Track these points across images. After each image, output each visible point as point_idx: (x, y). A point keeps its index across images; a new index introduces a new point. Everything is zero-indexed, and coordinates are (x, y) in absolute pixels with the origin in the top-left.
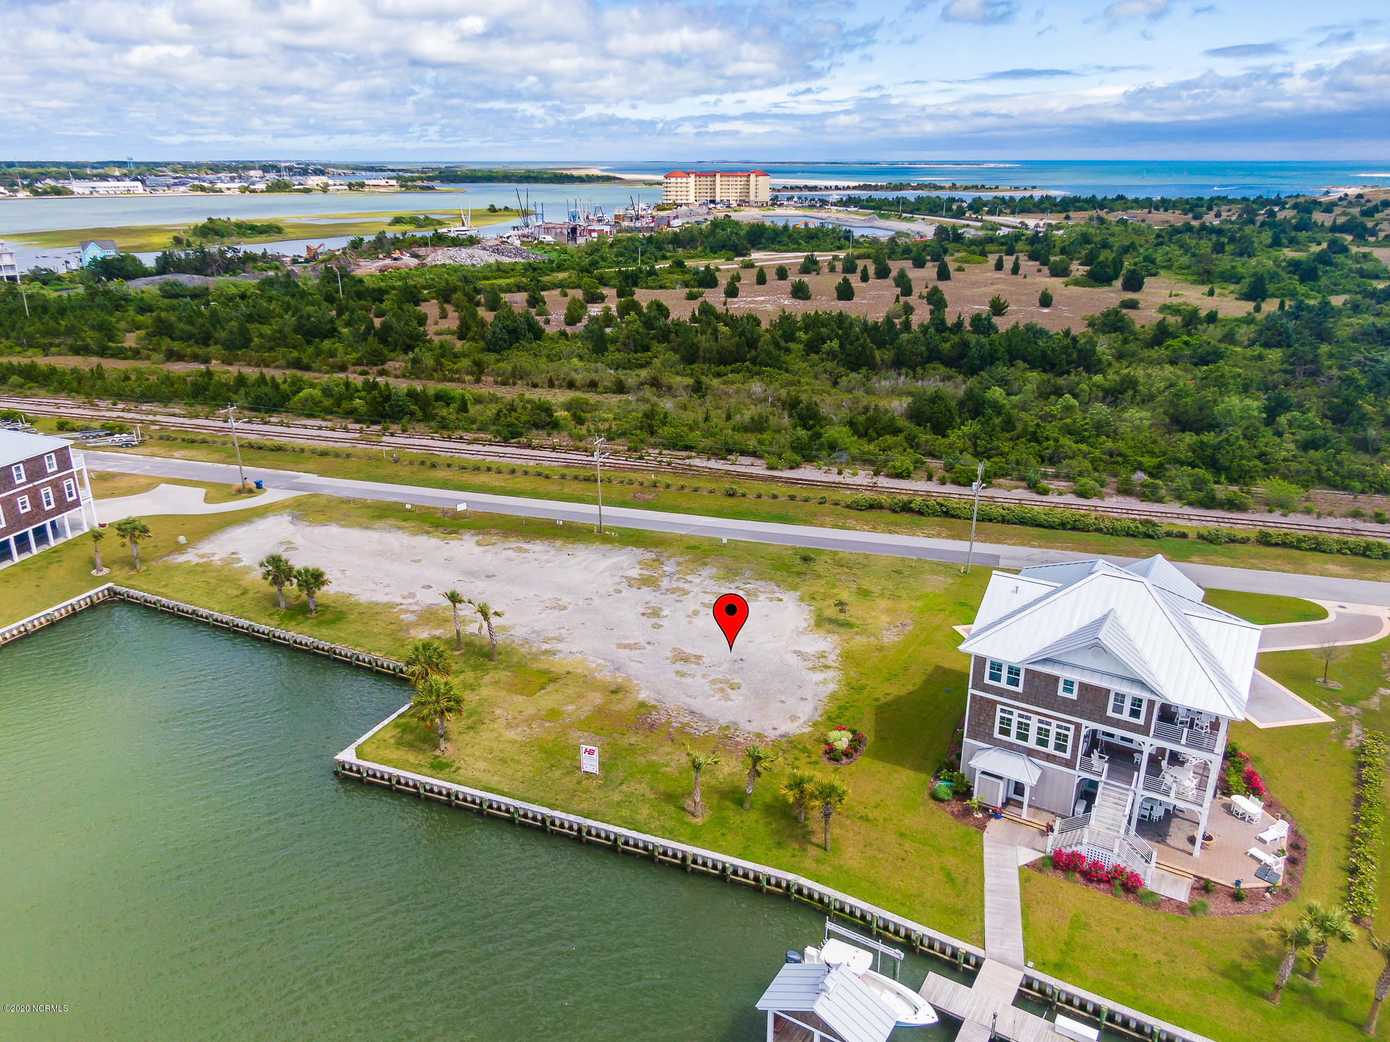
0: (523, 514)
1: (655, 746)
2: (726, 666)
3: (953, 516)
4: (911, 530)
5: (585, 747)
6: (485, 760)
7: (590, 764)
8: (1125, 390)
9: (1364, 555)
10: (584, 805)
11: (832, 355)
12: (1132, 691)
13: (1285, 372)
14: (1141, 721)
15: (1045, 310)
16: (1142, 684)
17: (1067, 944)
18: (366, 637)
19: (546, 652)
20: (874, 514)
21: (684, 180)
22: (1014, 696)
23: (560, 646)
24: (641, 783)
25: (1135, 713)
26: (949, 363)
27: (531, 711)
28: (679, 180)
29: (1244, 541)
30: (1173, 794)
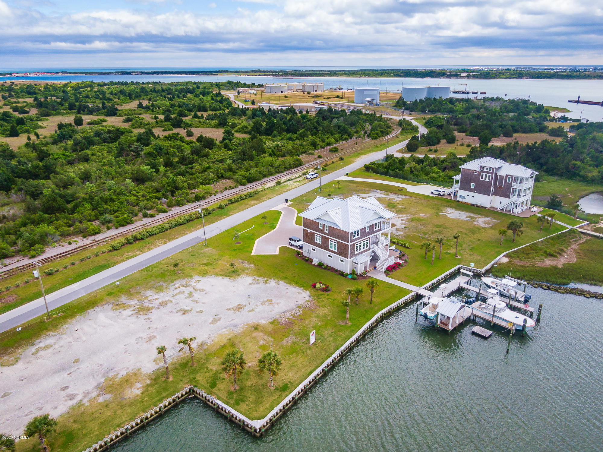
7: (313, 339)
12: (380, 220)
14: (379, 228)
16: (381, 217)
17: (414, 280)
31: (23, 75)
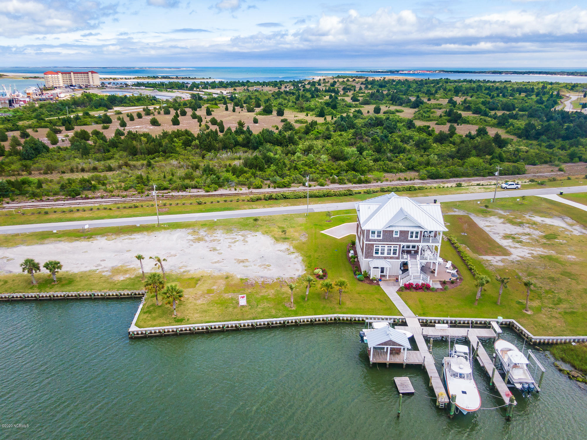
0: (115, 226)
1: (259, 290)
2: (259, 261)
3: (287, 198)
4: (278, 205)
5: (240, 296)
6: (197, 313)
7: (243, 302)
8: (311, 150)
9: (409, 190)
10: (250, 316)
11: (196, 146)
12: (419, 230)
13: (353, 138)
14: (418, 239)
15: (257, 125)
16: (420, 227)
17: (422, 307)
18: (93, 285)
19: (184, 272)
20: (259, 202)
21: (56, 76)
22: (380, 241)
23: (188, 269)
24: (264, 303)
25: (416, 237)
26: (243, 146)
27: (200, 293)
28: (53, 76)
29: (377, 192)
30: (428, 259)
31: (406, 72)
